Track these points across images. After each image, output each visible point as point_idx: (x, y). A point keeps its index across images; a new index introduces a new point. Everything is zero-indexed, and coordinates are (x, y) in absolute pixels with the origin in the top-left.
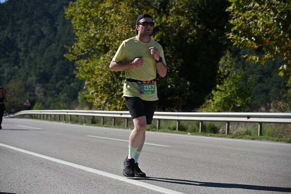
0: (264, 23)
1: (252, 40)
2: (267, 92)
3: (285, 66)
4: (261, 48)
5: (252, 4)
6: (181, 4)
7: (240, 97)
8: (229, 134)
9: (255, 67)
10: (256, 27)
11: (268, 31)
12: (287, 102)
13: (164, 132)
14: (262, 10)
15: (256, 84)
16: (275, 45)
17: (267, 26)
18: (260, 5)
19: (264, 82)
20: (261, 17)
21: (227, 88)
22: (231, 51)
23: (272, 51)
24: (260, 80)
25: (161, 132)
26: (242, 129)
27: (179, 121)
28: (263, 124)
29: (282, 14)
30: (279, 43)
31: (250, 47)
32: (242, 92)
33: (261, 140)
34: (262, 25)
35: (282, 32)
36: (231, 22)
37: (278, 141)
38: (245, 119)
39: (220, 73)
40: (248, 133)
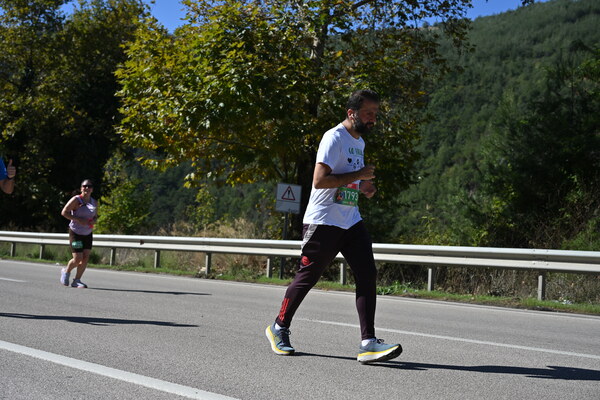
0: (166, 116)
1: (149, 138)
2: (170, 208)
3: (193, 175)
4: (163, 148)
5: (150, 90)
6: (53, 81)
7: (132, 213)
8: (115, 264)
9: (155, 175)
10: (155, 120)
11: (171, 127)
12: (196, 223)
13: (21, 260)
14: (164, 98)
15: (156, 197)
16: (180, 146)
17: (169, 120)
18: (162, 91)
19: (168, 196)
20: (163, 107)
21: (116, 201)
22: (122, 150)
23: (176, 154)
24: (162, 192)
25: (15, 260)
26: (133, 258)
27: (43, 245)
28: (162, 252)
29: (190, 105)
30: (186, 144)
31: (147, 148)
32: (135, 207)
33: (158, 273)
34: (164, 118)
35: (189, 129)
36: (122, 111)
37: (180, 275)
38: (138, 245)
39: (106, 180)
40: (141, 264)
